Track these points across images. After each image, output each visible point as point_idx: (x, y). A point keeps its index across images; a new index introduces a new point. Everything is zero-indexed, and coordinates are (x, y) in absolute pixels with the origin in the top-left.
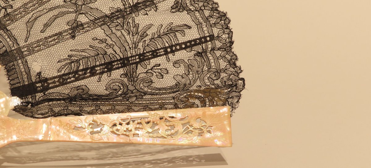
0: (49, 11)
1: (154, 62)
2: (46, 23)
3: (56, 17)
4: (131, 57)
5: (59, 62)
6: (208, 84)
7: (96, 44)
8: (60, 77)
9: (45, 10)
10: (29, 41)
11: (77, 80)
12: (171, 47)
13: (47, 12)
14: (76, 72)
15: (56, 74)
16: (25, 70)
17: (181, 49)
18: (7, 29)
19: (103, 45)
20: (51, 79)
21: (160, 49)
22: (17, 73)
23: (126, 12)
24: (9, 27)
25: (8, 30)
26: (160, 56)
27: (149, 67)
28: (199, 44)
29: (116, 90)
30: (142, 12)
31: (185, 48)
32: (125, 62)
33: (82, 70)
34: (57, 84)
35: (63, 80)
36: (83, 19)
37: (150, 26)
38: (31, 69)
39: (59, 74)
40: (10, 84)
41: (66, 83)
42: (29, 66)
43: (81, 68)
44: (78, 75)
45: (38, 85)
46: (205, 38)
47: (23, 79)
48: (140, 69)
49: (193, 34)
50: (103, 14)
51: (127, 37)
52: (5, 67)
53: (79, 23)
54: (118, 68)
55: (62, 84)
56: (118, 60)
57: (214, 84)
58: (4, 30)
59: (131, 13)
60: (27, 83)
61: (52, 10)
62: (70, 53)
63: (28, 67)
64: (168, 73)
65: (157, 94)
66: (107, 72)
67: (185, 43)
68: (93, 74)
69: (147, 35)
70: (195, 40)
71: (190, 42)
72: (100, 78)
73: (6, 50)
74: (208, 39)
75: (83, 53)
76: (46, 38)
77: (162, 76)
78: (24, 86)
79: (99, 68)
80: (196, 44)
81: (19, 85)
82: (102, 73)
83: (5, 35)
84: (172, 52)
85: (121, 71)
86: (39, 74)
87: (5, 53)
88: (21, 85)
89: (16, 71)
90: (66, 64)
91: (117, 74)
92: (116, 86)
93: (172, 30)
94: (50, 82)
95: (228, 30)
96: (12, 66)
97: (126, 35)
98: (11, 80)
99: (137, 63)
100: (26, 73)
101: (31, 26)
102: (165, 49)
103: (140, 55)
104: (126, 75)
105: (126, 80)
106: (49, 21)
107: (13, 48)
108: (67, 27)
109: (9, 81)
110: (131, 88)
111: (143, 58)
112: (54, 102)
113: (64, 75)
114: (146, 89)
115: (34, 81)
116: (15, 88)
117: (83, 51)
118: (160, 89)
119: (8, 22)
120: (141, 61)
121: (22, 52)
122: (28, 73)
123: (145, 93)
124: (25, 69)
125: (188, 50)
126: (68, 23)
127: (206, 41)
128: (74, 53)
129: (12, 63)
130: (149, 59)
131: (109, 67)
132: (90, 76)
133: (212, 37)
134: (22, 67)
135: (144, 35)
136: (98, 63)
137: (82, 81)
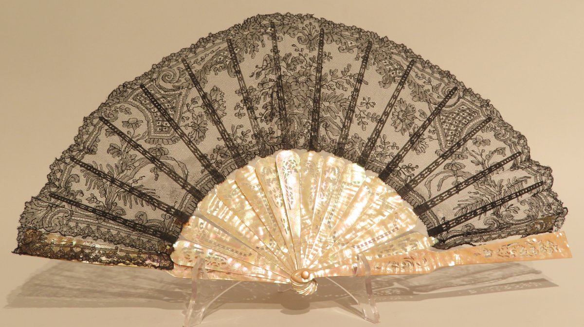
1: (510, 203)
2: (438, 185)
3: (443, 180)
4: (497, 201)
5: (454, 209)
6: (547, 213)
7: (472, 195)
8: (456, 219)
9: (434, 175)
10: (432, 198)
11: (467, 220)
12: (519, 192)
13: (435, 177)
14: (465, 215)
15: (454, 217)
16: (434, 217)
17: (525, 192)
19: (478, 195)
20: (451, 221)
21: (513, 194)
22: (429, 220)
23: (486, 173)
24: (414, 188)
25: (414, 191)
26: (514, 198)
27: (507, 207)
28: (535, 188)
29: (492, 224)
30: (495, 172)
31: (527, 192)
32: (493, 205)
33: (469, 213)
34: (455, 224)
35: (458, 221)
36: (461, 180)
37: (502, 181)
38: (438, 216)
39: (455, 217)
40: (427, 227)
41: (460, 223)
42: (435, 214)
43: (468, 212)
44: (466, 217)
45: (443, 226)
46: (538, 183)
47: (434, 223)
48: (503, 209)
49: (531, 182)
50: (472, 176)
51: (491, 189)
52: (419, 217)
53: (459, 183)
54: (490, 210)
55: (458, 224)
56: (489, 204)
57: (550, 213)
58: (412, 191)
59: (489, 173)
60: (437, 226)
61: (438, 175)
62: (459, 203)
64: (519, 209)
65: (519, 224)
66: (483, 213)
67: (527, 188)
68: (476, 215)
69: (503, 186)
70: (532, 186)
71: (530, 187)
72: (480, 218)
73: (418, 206)
74: (540, 184)
75: (467, 202)
76: (441, 194)
77: (517, 212)
78: (436, 227)
79: (479, 211)
80: (533, 189)
81: (432, 228)
82: (481, 214)
83: (414, 194)
84: (521, 195)
85: (492, 211)
86: (444, 218)
88: (434, 227)
89: (428, 218)
90: (460, 210)
91: (489, 213)
92: (490, 221)
93: (517, 182)
94: (450, 223)
95: (551, 177)
97: (489, 187)
99: (500, 205)
101: (429, 187)
102: (516, 193)
103: (502, 199)
104: (494, 214)
105: (495, 217)
106: (439, 183)
107: (422, 203)
108: (452, 186)
109: (426, 225)
110: (501, 222)
111: (504, 201)
112: (457, 237)
113: (459, 217)
114: (511, 222)
115: (441, 223)
116: (430, 230)
117: (467, 200)
118: (520, 221)
119: (413, 186)
120: (503, 203)
121: (428, 205)
122: (437, 219)
123: (512, 224)
125: (529, 193)
126: (452, 184)
127: (539, 186)
128: (461, 203)
129: (423, 213)
130: (508, 201)
131: (484, 209)
132: (474, 217)
133: (542, 183)
134: (431, 215)
135: (501, 187)
136: (478, 208)
137: (470, 220)
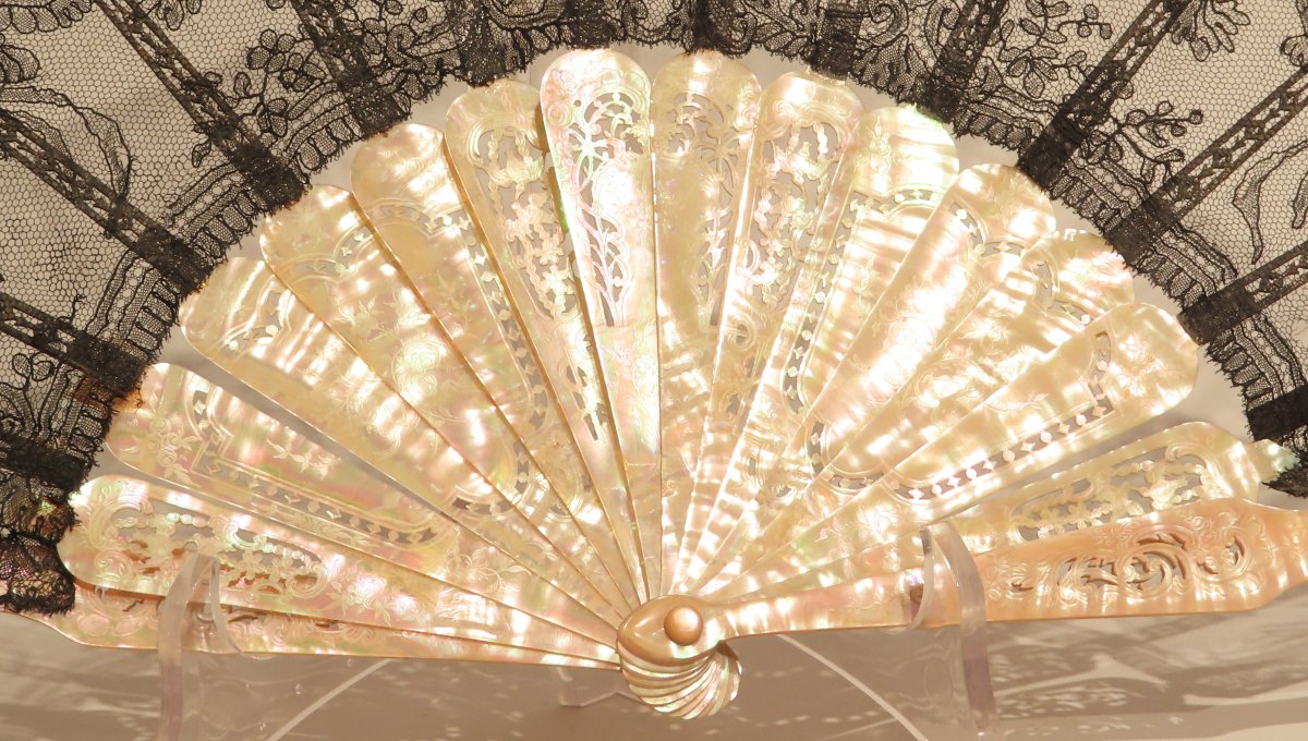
0: (1284, 158)
2: (1297, 198)
9: (1275, 155)
10: (1266, 259)
13: (1281, 162)
16: (1275, 349)
18: (1180, 225)
22: (1253, 362)
24: (1186, 218)
25: (1184, 231)
38: (1294, 344)
40: (1246, 397)
42: (1282, 336)
47: (1278, 376)
52: (1209, 349)
58: (1173, 231)
60: (1290, 389)
61: (1295, 154)
63: (1281, 339)
73: (1203, 297)
78: (1285, 397)
81: (1268, 398)
83: (1182, 245)
87: (1199, 303)
88: (1276, 396)
89: (1249, 356)
96: (1228, 343)
98: (1245, 386)
100: (1282, 357)
101: (1255, 211)
106: (1299, 189)
107: (1221, 287)
109: (1241, 388)
116: (1261, 408)
119: (1179, 205)
121: (1251, 295)
122: (1290, 356)
124: (1272, 345)
129: (1228, 332)
134: (1261, 341)
